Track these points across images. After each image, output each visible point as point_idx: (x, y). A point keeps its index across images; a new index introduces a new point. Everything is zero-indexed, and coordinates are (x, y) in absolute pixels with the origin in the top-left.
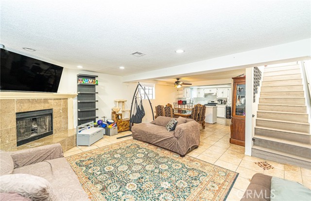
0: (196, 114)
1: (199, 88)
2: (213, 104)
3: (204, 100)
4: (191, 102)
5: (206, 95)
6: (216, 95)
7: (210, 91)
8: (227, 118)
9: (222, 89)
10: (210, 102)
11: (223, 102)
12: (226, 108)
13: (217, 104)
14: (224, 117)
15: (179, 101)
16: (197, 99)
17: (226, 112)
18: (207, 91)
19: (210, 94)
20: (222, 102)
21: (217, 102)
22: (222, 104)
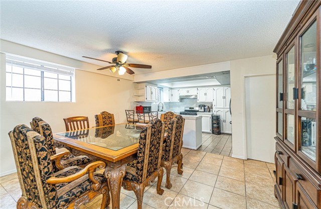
0: (154, 146)
1: (171, 89)
2: (192, 112)
3: (179, 106)
4: (161, 109)
5: (182, 99)
6: (196, 98)
7: (188, 92)
8: (213, 133)
9: (204, 88)
10: (188, 109)
11: (206, 108)
12: (212, 117)
13: (198, 111)
14: (209, 131)
15: (137, 108)
16: (170, 104)
17: (213, 124)
18: (184, 93)
19: (187, 97)
20: (204, 109)
21: (197, 109)
22: (204, 111)
